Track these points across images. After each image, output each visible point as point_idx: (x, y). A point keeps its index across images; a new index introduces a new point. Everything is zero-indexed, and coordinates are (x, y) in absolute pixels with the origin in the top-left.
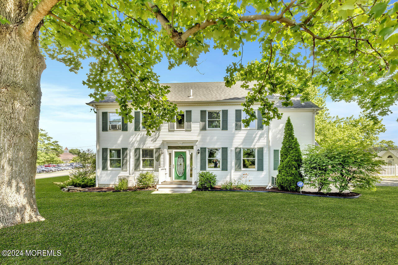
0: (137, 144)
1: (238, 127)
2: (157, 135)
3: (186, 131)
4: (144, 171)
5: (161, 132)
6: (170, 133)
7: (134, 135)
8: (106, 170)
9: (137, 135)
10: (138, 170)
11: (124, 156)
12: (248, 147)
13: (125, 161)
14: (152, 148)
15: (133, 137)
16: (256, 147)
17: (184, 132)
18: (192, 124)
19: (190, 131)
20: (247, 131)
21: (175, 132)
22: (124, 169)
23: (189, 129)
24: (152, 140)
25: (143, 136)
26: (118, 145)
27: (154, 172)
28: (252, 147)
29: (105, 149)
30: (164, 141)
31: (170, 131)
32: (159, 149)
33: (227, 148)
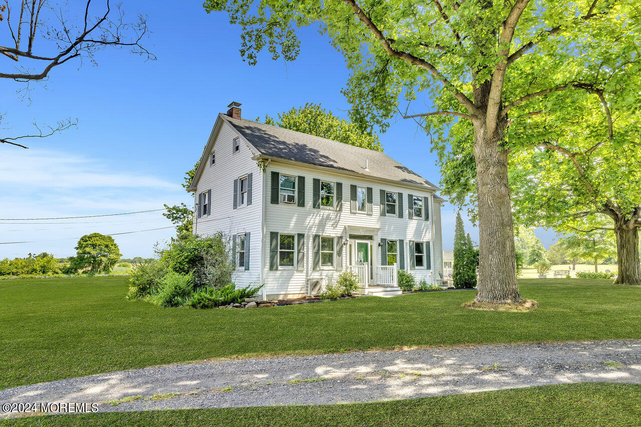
0: (316, 229)
1: (410, 216)
2: (338, 217)
3: (367, 215)
4: (324, 272)
5: (342, 213)
6: (353, 216)
7: (312, 215)
8: (275, 270)
9: (315, 215)
10: (318, 269)
11: (300, 247)
12: (418, 240)
13: (301, 255)
14: (333, 235)
15: (311, 217)
16: (424, 241)
17: (366, 216)
18: (373, 206)
19: (371, 215)
20: (417, 221)
21: (357, 215)
22: (300, 269)
23: (371, 213)
24: (332, 225)
25: (323, 216)
26: (291, 228)
27: (335, 272)
28: (421, 240)
29: (274, 235)
30: (347, 227)
31: (351, 213)
32: (341, 237)
33: (402, 242)
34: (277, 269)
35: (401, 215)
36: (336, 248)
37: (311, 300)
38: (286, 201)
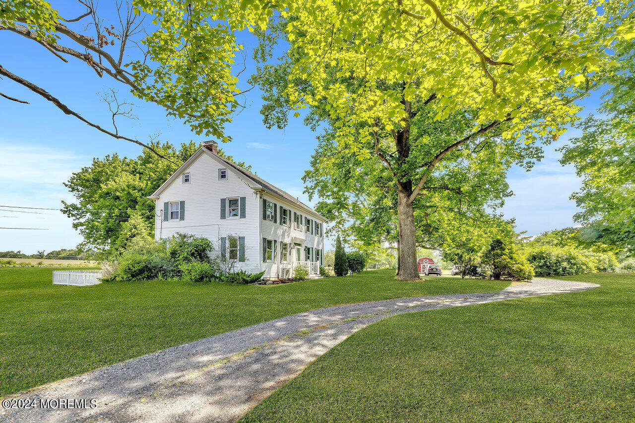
0: (281, 238)
1: (315, 234)
2: (289, 231)
5: (291, 229)
6: (295, 231)
7: (279, 228)
9: (281, 229)
10: (282, 262)
11: (275, 248)
13: (275, 253)
14: (288, 242)
15: (279, 230)
18: (302, 226)
19: (302, 231)
20: (317, 237)
22: (275, 262)
24: (287, 236)
25: (284, 230)
26: (271, 236)
28: (319, 249)
29: (264, 239)
30: (294, 238)
31: (294, 229)
32: (291, 244)
33: (312, 248)
34: (266, 262)
35: (312, 234)
36: (288, 250)
37: (283, 281)
38: (270, 219)
